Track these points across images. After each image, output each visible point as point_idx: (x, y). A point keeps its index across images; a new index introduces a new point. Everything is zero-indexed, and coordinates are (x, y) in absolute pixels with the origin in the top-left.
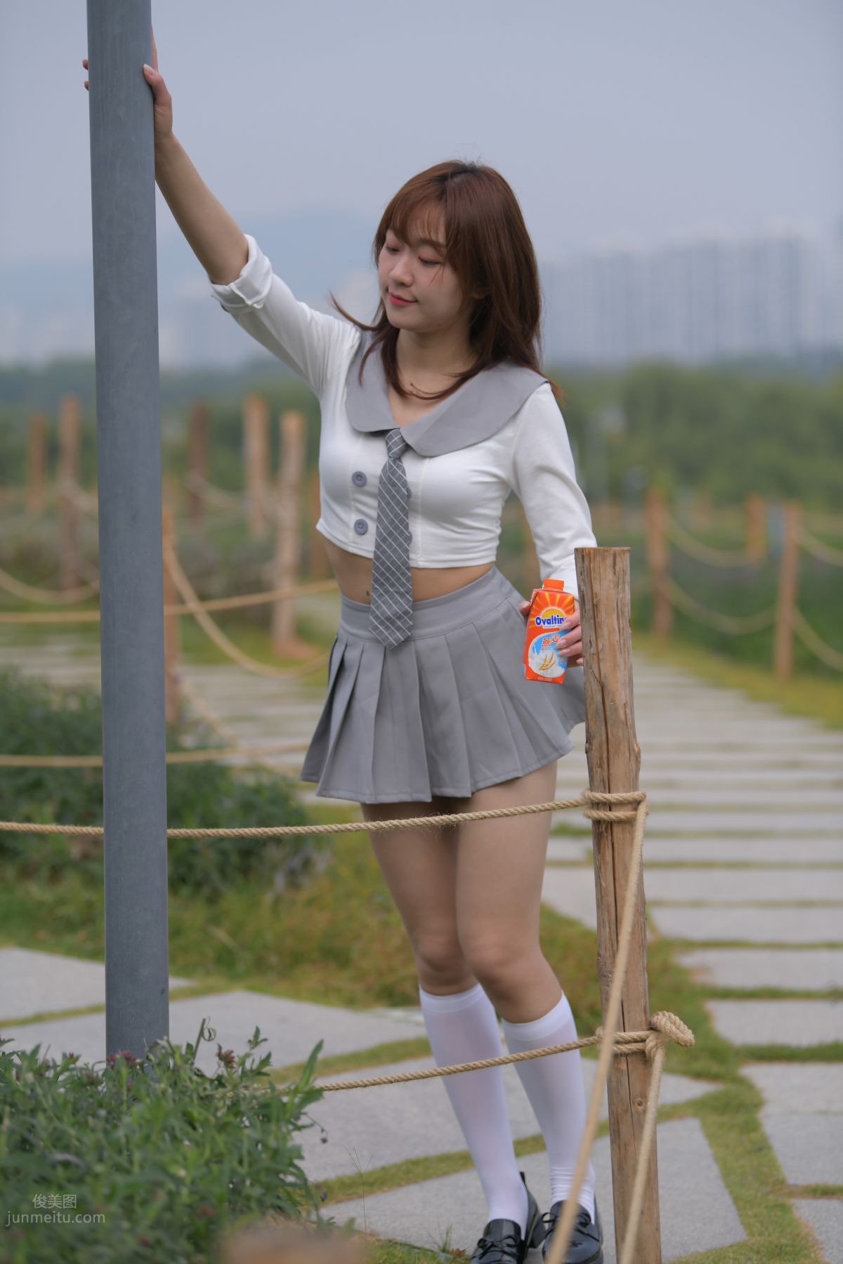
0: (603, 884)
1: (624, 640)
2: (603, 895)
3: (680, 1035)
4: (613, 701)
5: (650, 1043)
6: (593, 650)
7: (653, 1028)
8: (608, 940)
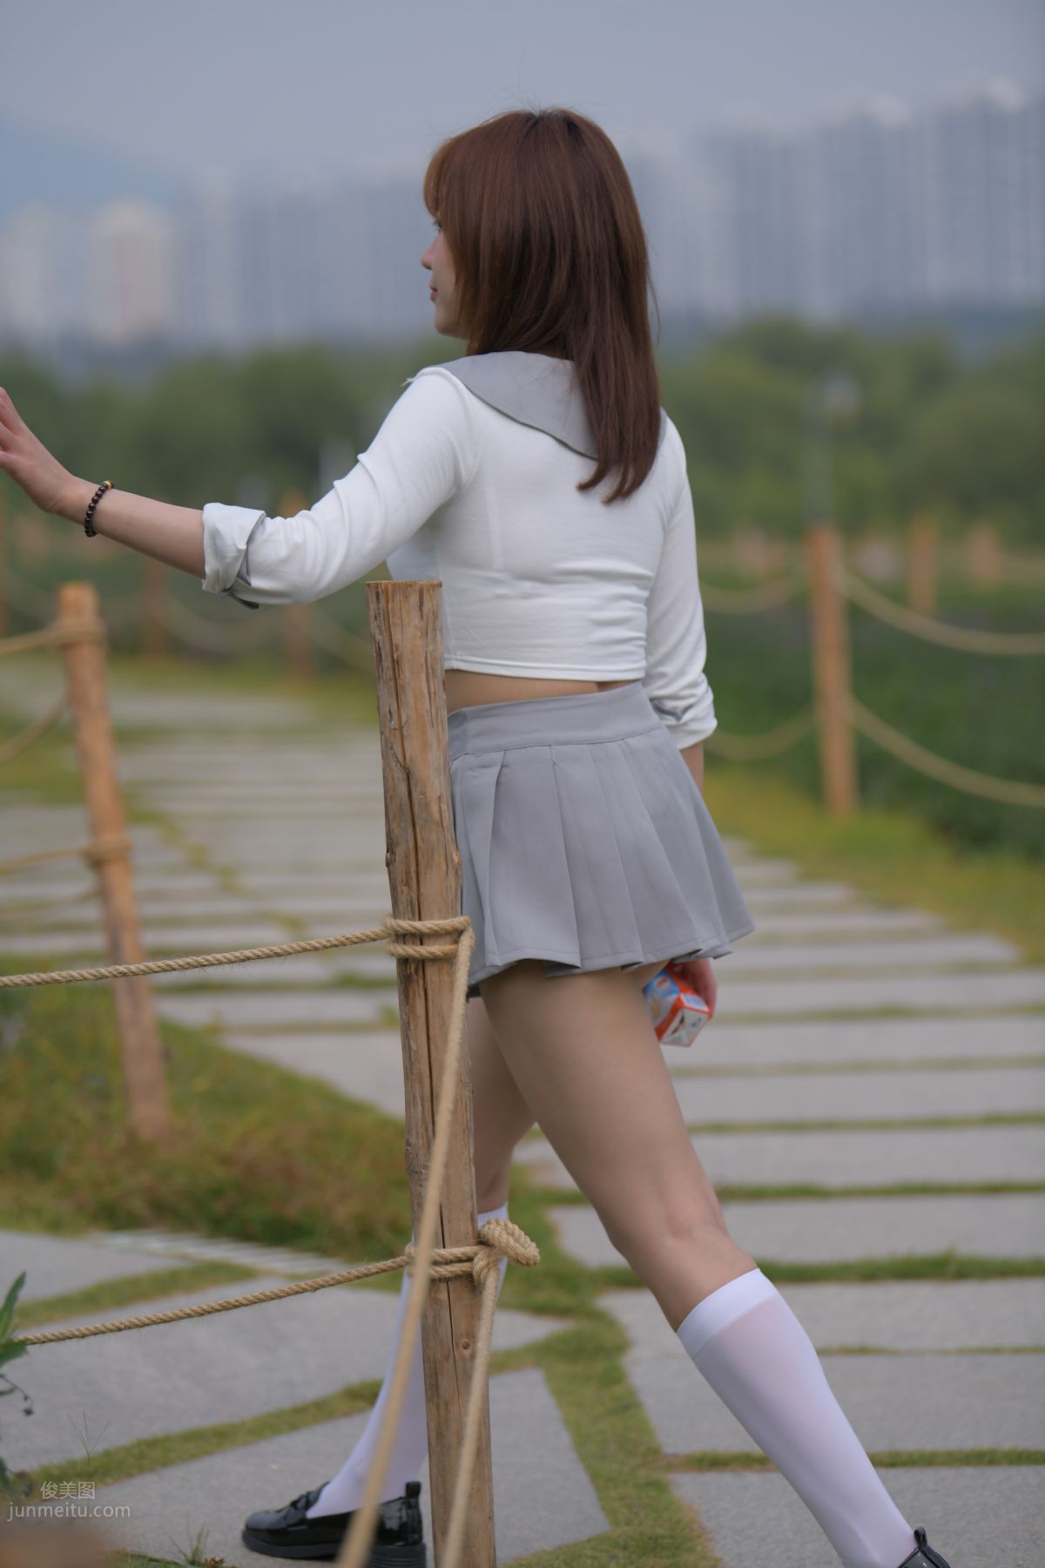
0: (414, 1046)
1: (437, 709)
2: (413, 1060)
3: (521, 1250)
4: (423, 793)
5: (479, 1263)
6: (394, 724)
7: (483, 1242)
8: (420, 1123)
